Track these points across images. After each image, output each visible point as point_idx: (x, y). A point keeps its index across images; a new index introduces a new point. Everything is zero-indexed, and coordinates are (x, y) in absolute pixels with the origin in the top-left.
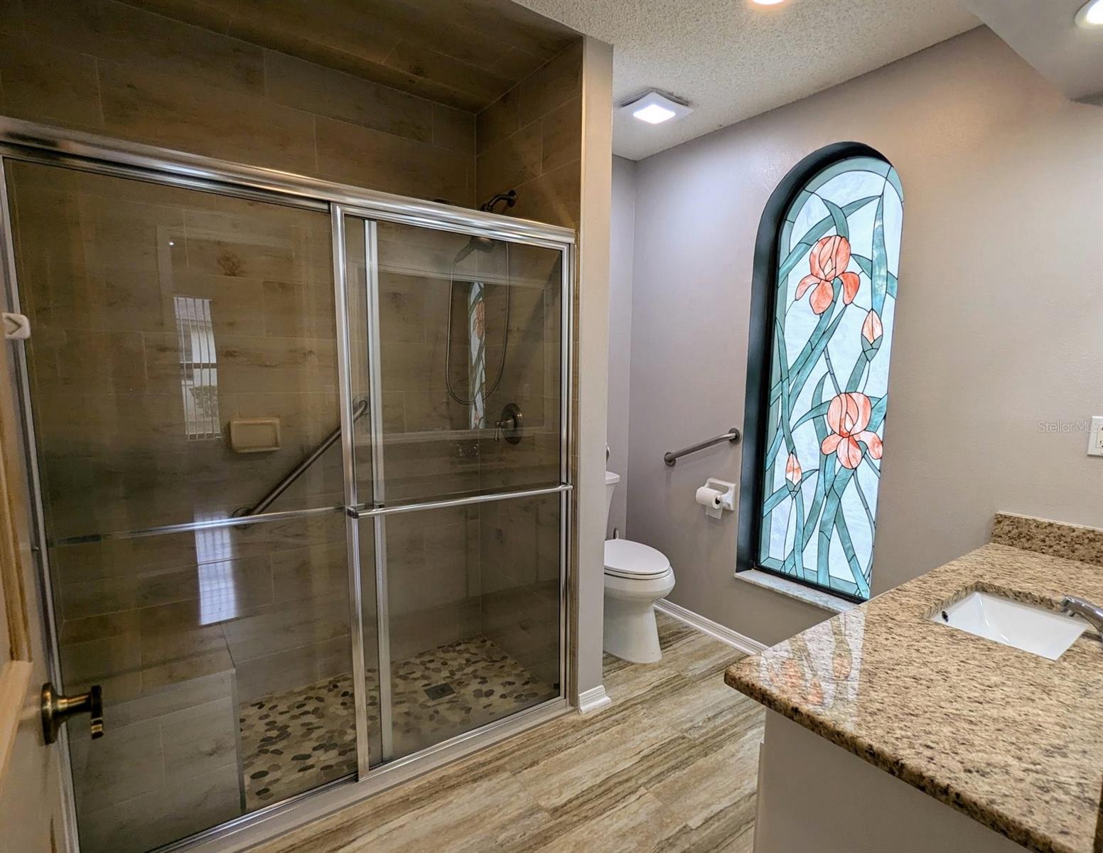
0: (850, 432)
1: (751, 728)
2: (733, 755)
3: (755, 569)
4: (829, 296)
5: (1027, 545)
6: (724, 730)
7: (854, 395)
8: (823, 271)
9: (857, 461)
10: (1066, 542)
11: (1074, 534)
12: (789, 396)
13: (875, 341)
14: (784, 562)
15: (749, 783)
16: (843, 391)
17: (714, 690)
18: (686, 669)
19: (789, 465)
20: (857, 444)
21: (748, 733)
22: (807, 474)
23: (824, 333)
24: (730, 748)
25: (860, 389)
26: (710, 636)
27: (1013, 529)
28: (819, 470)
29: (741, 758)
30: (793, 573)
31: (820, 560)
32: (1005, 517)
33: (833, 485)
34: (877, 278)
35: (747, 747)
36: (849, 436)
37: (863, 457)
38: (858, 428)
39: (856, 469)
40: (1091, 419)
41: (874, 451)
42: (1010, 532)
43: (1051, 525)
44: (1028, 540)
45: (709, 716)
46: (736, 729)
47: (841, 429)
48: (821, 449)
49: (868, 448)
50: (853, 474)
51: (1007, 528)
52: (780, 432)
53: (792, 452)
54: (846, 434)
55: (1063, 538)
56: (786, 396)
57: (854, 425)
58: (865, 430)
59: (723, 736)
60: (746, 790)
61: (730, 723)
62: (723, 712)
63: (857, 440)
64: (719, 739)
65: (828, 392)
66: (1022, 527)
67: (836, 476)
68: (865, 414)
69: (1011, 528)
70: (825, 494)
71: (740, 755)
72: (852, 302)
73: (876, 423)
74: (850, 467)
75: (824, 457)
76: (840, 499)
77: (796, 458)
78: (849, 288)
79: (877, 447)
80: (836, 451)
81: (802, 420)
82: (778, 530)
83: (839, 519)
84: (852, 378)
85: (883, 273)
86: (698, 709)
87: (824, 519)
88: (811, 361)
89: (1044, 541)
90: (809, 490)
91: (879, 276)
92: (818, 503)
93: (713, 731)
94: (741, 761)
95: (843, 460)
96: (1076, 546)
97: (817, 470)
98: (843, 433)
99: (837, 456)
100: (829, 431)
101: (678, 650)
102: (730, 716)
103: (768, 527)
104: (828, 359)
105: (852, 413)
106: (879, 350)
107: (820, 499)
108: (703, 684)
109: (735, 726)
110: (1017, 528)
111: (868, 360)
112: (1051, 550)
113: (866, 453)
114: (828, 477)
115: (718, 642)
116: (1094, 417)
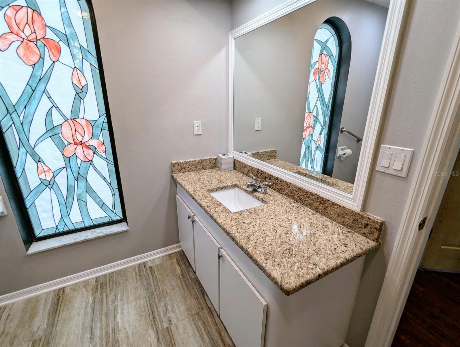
0: (81, 142)
1: (115, 317)
2: (128, 337)
3: (34, 242)
4: (35, 53)
5: (184, 171)
6: (106, 333)
7: (78, 120)
8: (23, 32)
9: (91, 156)
10: (195, 166)
11: (196, 162)
12: (22, 124)
13: (83, 87)
14: (57, 226)
15: (151, 338)
16: (69, 117)
17: (70, 323)
18: (33, 334)
19: (39, 170)
20: (88, 147)
21: (117, 320)
22: (58, 172)
23: (40, 80)
24: (121, 336)
25: (81, 116)
26: (18, 302)
27: (179, 167)
28: (66, 167)
29: (132, 333)
30: (66, 229)
31: (83, 214)
32: (176, 163)
33: (79, 173)
34: (74, 48)
35: (127, 327)
36: (81, 143)
37: (94, 153)
38: (87, 138)
39: (92, 161)
40: (193, 122)
41: (100, 149)
42: (178, 168)
43: (190, 161)
44: (184, 169)
45: (89, 337)
46: (110, 326)
47: (75, 141)
48: (63, 155)
49: (96, 148)
50: (91, 164)
51: (177, 167)
52: (22, 150)
53: (39, 161)
54: (79, 143)
55: (193, 165)
56: (18, 125)
57: (83, 137)
58: (91, 139)
59: (111, 336)
60: (154, 342)
61: (104, 327)
62: (92, 327)
63: (87, 145)
64: (111, 340)
65: (57, 119)
66: (182, 165)
67: (79, 168)
68: (88, 130)
69: (178, 167)
70: (75, 179)
71: (130, 333)
72: (58, 60)
73: (97, 134)
74: (88, 161)
75: (68, 159)
76: (86, 179)
77: (45, 164)
78: (53, 50)
79: (102, 146)
80: (75, 153)
81: (40, 139)
82: (45, 211)
83: (88, 189)
84: (73, 110)
85: (77, 45)
86: (77, 341)
87: (78, 193)
88: (34, 99)
89: (189, 168)
90: (62, 180)
91: (75, 47)
92: (71, 186)
93: (102, 341)
94: (134, 334)
95: (82, 158)
96: (197, 166)
97: (64, 167)
98: (77, 143)
99: (77, 156)
100: (66, 143)
101: (6, 331)
102: (98, 325)
103: (35, 213)
104: (49, 98)
105: (80, 130)
106: (88, 93)
107: (72, 183)
108: (57, 328)
109: (108, 325)
110: (180, 166)
111: (81, 98)
112: (191, 170)
113: (95, 151)
114: (73, 169)
115: (29, 300)
116: (194, 121)
